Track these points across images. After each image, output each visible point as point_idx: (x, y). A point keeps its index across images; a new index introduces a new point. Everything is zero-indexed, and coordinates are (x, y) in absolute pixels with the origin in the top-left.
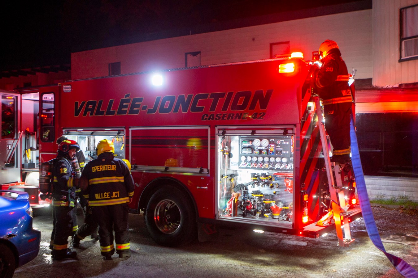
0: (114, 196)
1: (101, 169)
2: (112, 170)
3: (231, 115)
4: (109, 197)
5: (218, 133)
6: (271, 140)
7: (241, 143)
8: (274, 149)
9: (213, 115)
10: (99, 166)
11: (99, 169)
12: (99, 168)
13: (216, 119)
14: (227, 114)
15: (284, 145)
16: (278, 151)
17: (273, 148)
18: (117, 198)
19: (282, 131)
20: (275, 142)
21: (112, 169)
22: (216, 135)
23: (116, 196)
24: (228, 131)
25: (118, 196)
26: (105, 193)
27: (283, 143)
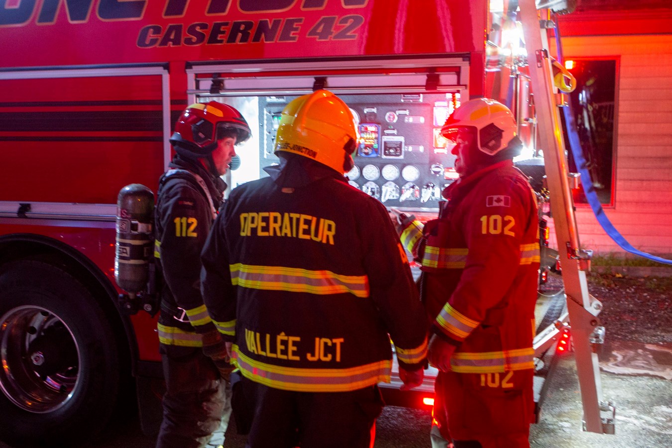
0: (319, 354)
1: (272, 225)
2: (318, 239)
3: (242, 27)
4: (297, 358)
5: (198, 87)
6: (366, 111)
7: (265, 122)
8: (376, 138)
9: (178, 29)
10: (266, 214)
11: (266, 229)
12: (264, 224)
13: (189, 41)
14: (226, 24)
15: (409, 125)
16: (389, 145)
17: (374, 136)
18: (332, 365)
19: (422, 79)
20: (378, 116)
21: (316, 235)
22: (189, 97)
23: (325, 355)
24: (228, 83)
25: (338, 359)
26: (282, 337)
27: (406, 121)
